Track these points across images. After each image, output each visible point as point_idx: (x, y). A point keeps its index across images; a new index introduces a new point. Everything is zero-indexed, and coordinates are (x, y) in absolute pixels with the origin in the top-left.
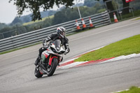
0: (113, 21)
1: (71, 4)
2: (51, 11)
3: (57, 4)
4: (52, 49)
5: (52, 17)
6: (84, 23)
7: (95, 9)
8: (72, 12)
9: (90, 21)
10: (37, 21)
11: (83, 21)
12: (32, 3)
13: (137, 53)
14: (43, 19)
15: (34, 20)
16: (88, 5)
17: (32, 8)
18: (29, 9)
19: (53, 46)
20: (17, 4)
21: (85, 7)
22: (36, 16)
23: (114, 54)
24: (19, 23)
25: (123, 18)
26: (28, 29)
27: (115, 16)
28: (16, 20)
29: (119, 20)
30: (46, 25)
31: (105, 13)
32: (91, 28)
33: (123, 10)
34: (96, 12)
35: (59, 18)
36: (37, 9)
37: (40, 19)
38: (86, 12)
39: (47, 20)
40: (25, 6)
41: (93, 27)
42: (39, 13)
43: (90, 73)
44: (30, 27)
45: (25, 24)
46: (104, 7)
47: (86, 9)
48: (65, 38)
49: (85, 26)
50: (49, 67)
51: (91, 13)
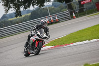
0: (72, 18)
1: (43, 6)
2: (29, 10)
3: (33, 5)
4: (38, 35)
5: (29, 14)
6: (52, 19)
7: (60, 9)
8: (43, 11)
9: (56, 17)
10: (18, 17)
11: (51, 17)
12: (15, 5)
13: (89, 40)
14: (23, 16)
15: (16, 16)
16: (55, 6)
17: (15, 8)
18: (13, 9)
19: (39, 33)
20: (4, 5)
21: (53, 7)
22: (18, 13)
23: (73, 40)
24: (6, 19)
25: (80, 15)
26: (12, 23)
27: (74, 14)
28: (4, 17)
29: (77, 16)
30: (25, 20)
31: (67, 11)
32: (57, 22)
33: (80, 10)
34: (60, 11)
35: (34, 15)
36: (19, 8)
37: (21, 16)
38: (53, 11)
39: (25, 16)
40: (10, 7)
41: (59, 22)
42: (20, 11)
43: (56, 54)
44: (14, 22)
45: (10, 19)
46: (66, 7)
47: (53, 9)
48: (46, 28)
49: (53, 21)
50: (36, 49)
51: (57, 12)
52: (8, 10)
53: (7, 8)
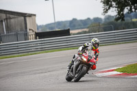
42: (123, 14)
52: (107, 10)
53: (107, 7)
